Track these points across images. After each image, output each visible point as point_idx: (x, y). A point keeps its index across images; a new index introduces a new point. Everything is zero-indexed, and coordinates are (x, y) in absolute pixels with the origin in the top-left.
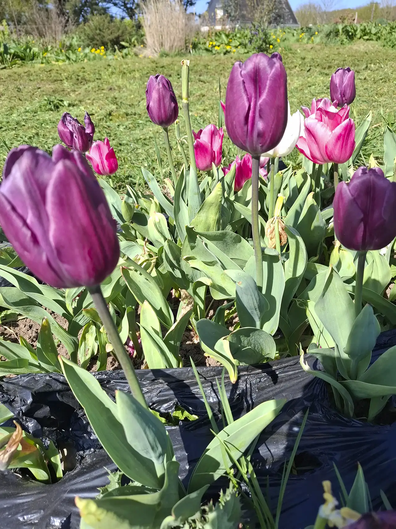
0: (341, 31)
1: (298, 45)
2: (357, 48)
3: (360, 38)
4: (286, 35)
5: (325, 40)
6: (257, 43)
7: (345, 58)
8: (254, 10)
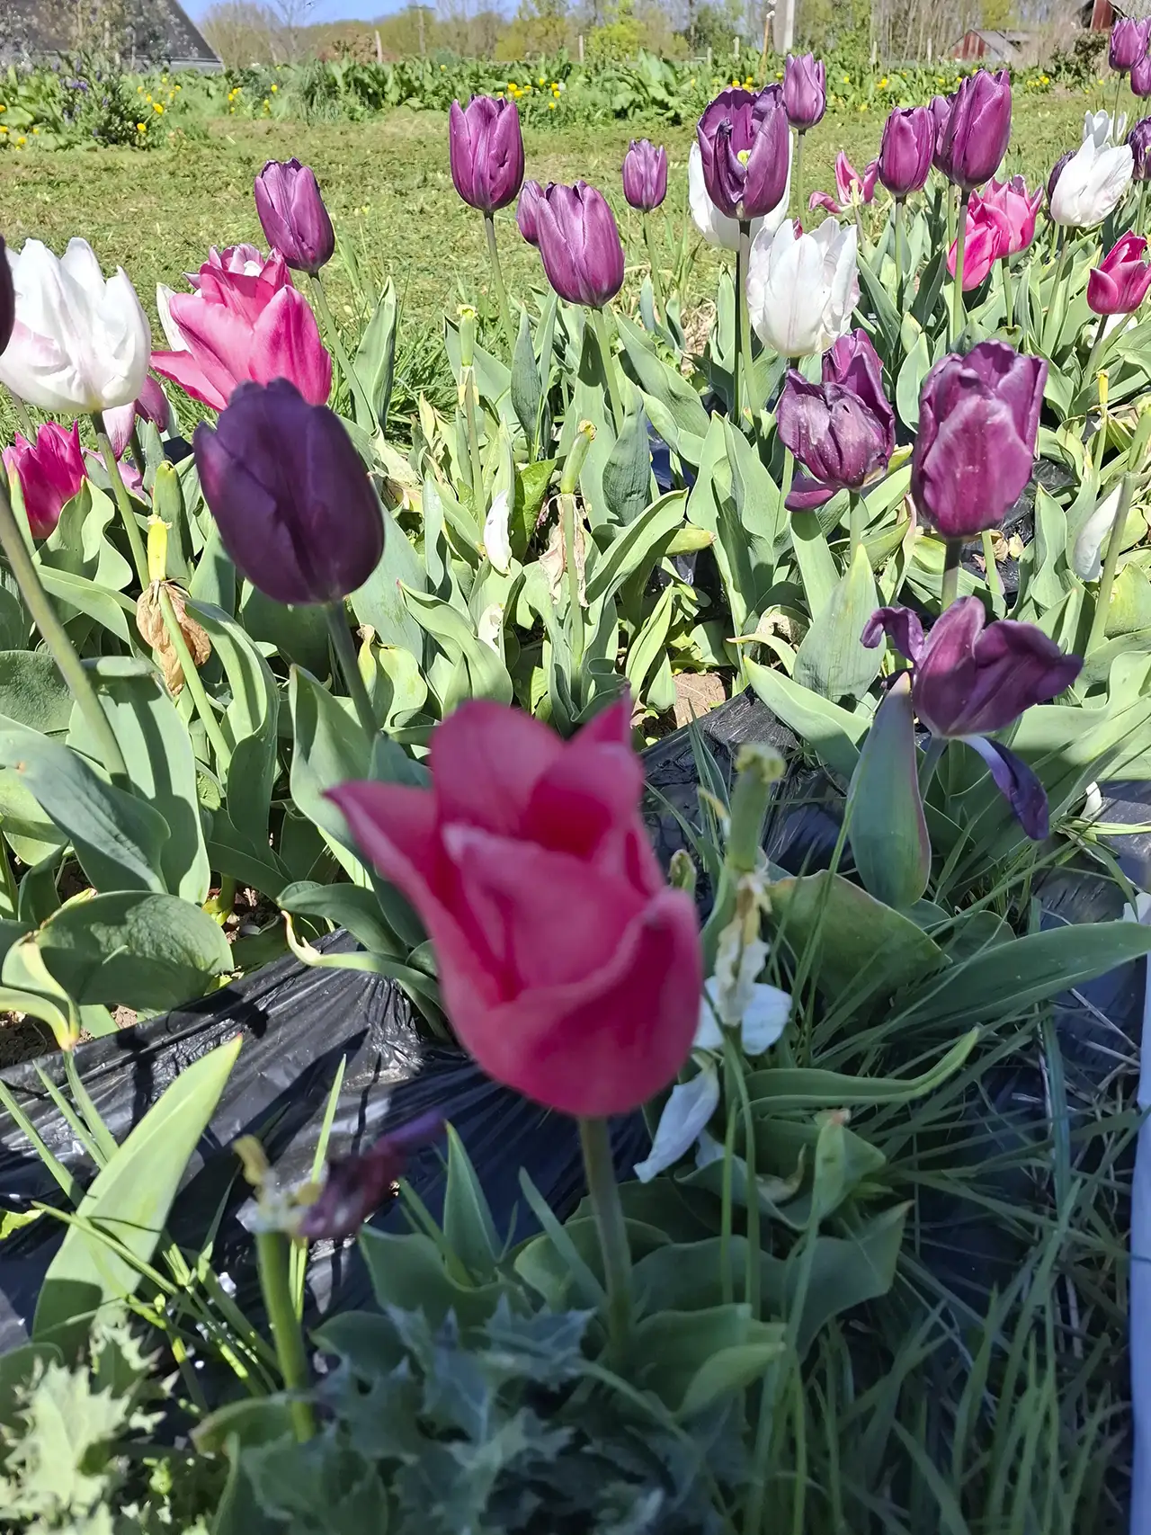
0: (341, 82)
1: (227, 122)
2: (396, 130)
3: (399, 103)
4: (184, 95)
5: (302, 107)
6: (92, 115)
7: (367, 157)
8: (64, 13)
